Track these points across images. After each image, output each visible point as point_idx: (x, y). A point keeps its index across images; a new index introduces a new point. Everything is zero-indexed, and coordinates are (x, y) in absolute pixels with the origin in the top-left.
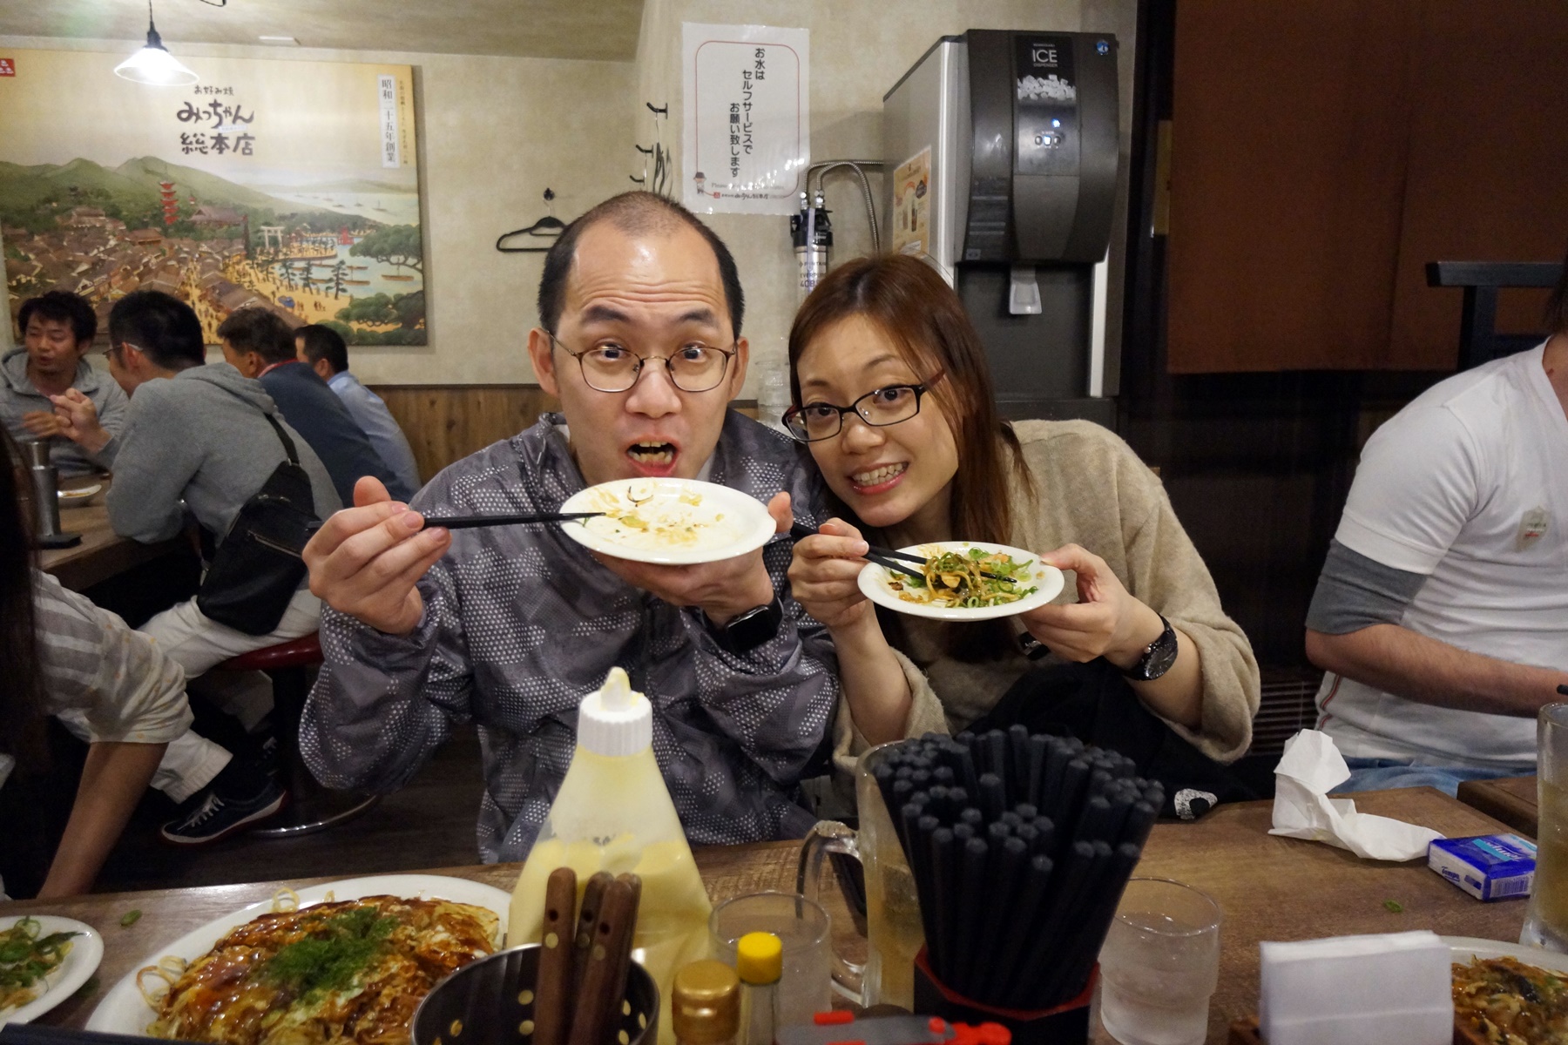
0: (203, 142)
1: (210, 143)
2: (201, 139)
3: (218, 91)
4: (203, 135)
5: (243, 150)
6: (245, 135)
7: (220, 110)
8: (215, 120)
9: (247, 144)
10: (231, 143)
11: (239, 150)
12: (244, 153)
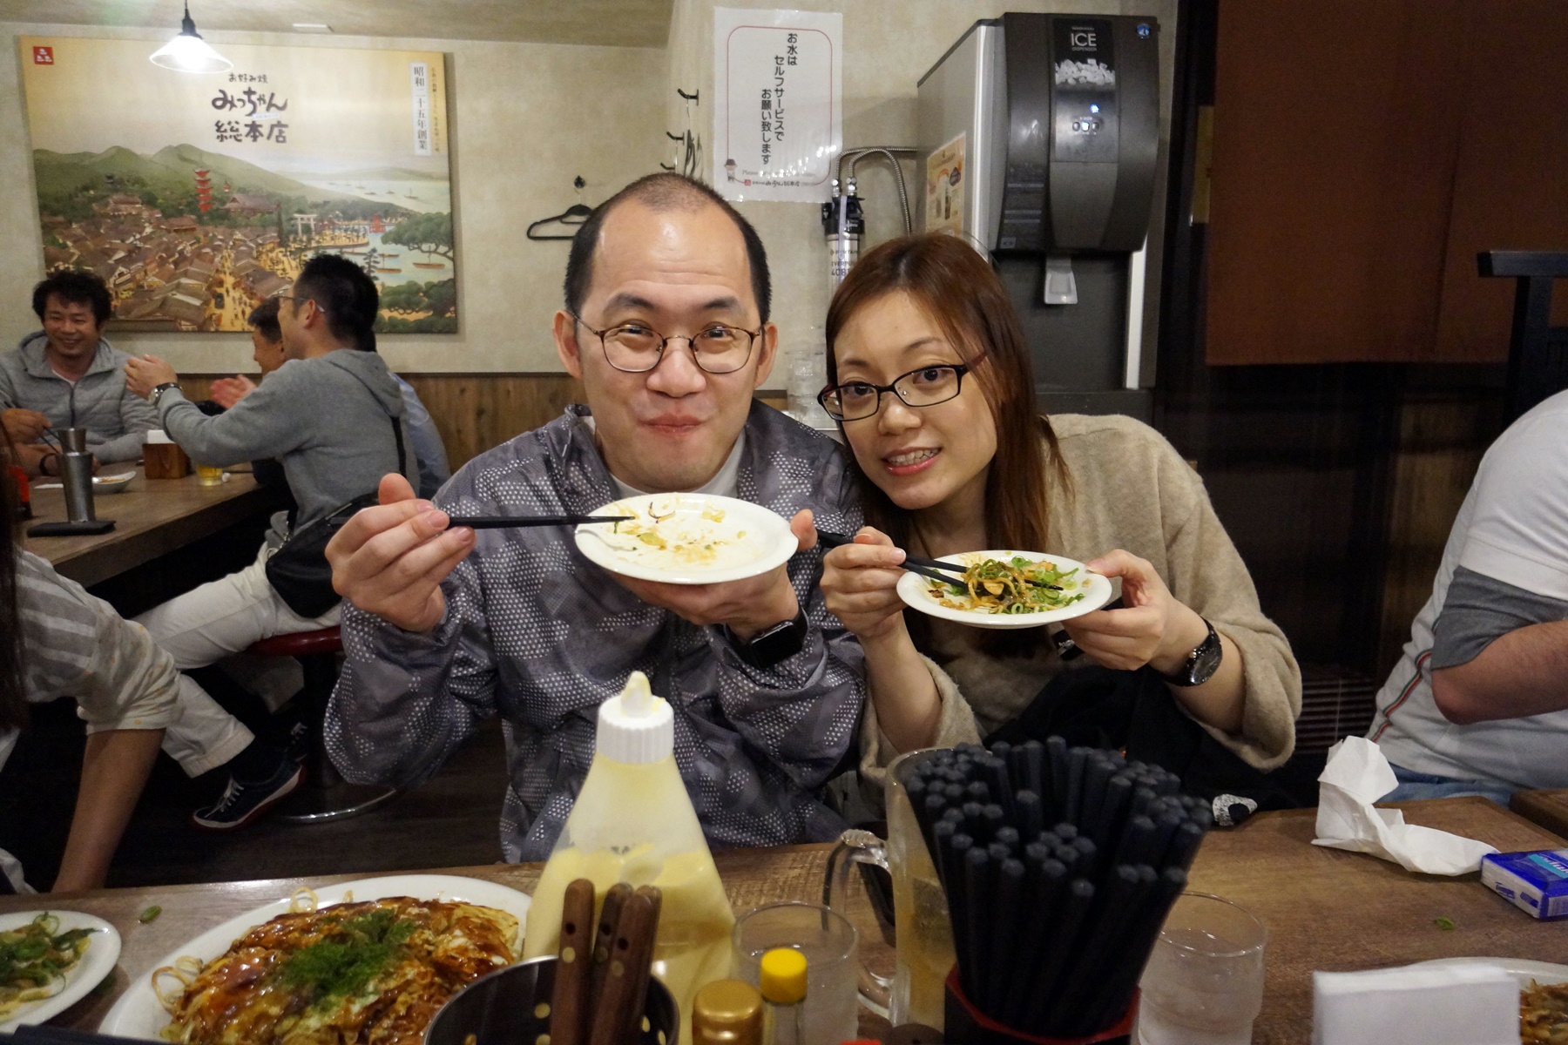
0: (237, 130)
1: (244, 130)
2: (236, 126)
3: (252, 79)
4: (237, 123)
5: (277, 137)
6: (279, 122)
7: (254, 98)
8: (249, 107)
9: (281, 132)
10: (265, 130)
11: (273, 137)
12: (278, 141)
